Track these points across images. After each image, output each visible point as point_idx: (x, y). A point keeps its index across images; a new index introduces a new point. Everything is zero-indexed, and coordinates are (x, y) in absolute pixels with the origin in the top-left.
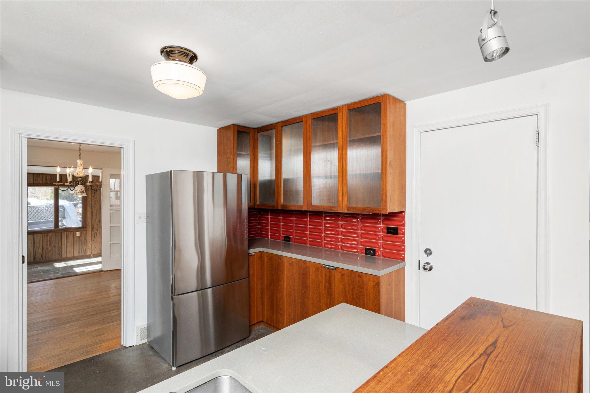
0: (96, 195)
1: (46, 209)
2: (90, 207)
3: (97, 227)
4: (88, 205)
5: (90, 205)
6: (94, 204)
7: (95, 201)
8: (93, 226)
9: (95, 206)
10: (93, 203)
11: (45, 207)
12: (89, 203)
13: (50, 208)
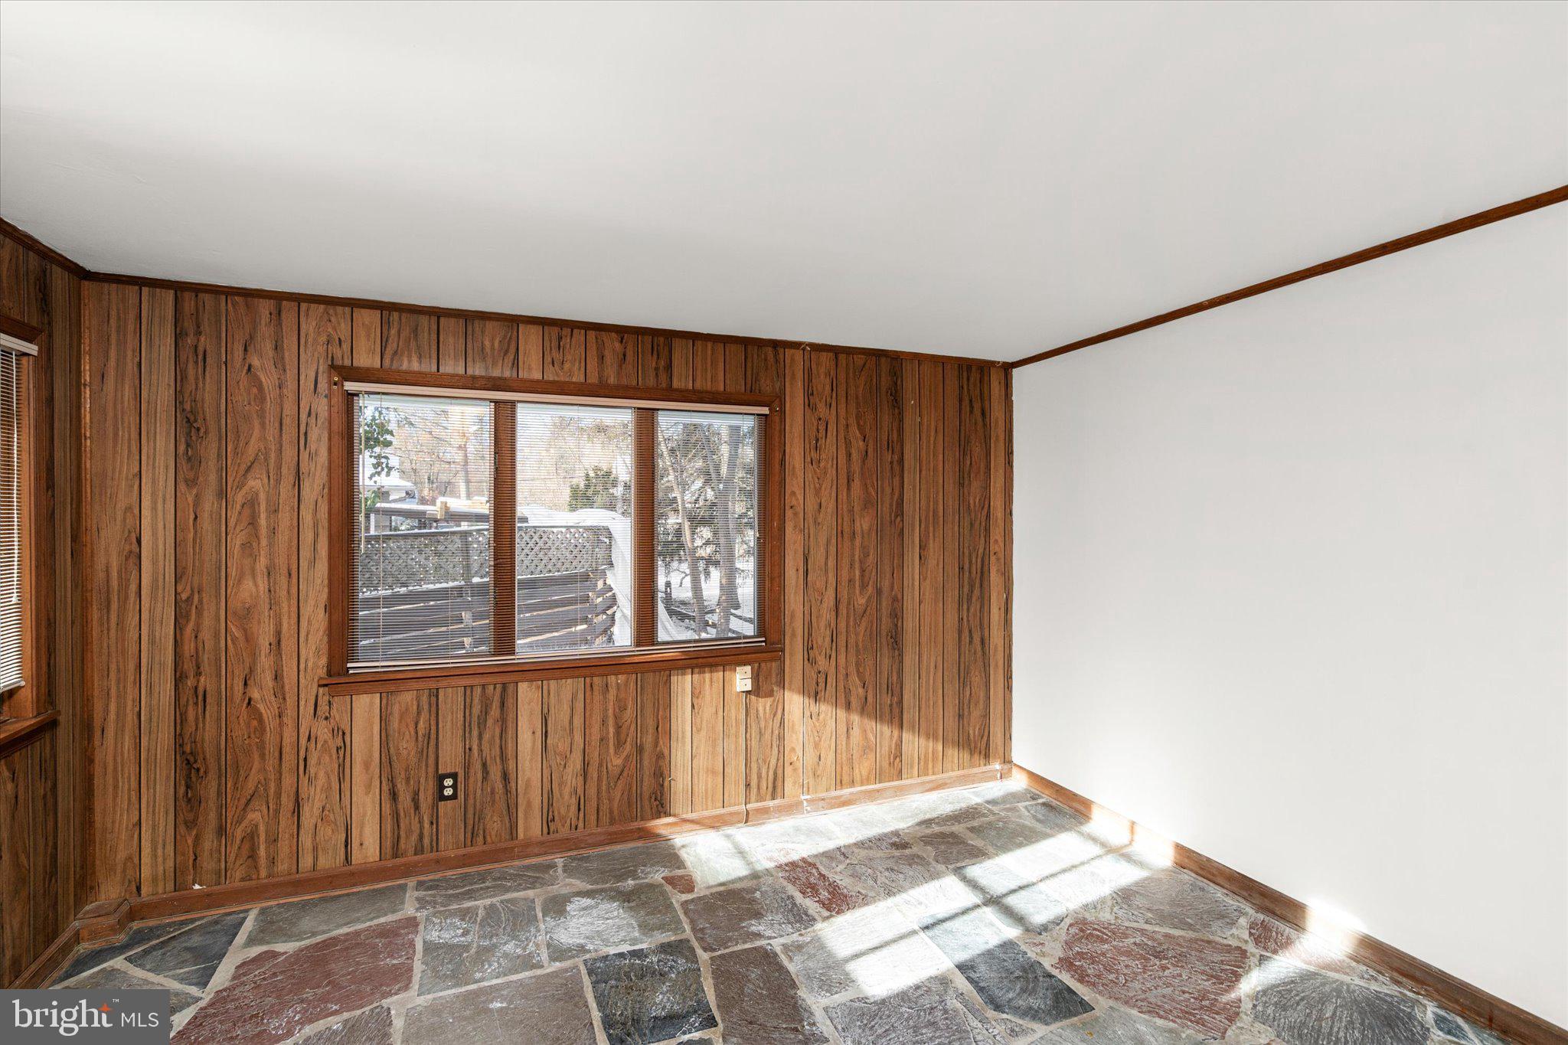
0: (823, 456)
1: (568, 536)
2: (795, 527)
3: (828, 639)
4: (789, 513)
5: (796, 514)
6: (817, 507)
7: (818, 492)
8: (810, 635)
9: (820, 520)
10: (811, 506)
11: (564, 530)
12: (794, 502)
13: (577, 535)
